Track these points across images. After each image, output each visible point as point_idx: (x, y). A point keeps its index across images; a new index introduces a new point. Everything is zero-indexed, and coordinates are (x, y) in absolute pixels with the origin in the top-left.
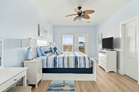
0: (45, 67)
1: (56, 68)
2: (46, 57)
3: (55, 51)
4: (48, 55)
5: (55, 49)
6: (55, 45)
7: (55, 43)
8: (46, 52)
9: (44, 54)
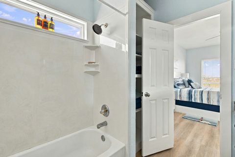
0: (179, 99)
1: (192, 102)
2: (179, 90)
3: (190, 84)
4: (181, 87)
5: (189, 82)
6: (188, 77)
7: (188, 74)
8: (178, 85)
9: (176, 86)
